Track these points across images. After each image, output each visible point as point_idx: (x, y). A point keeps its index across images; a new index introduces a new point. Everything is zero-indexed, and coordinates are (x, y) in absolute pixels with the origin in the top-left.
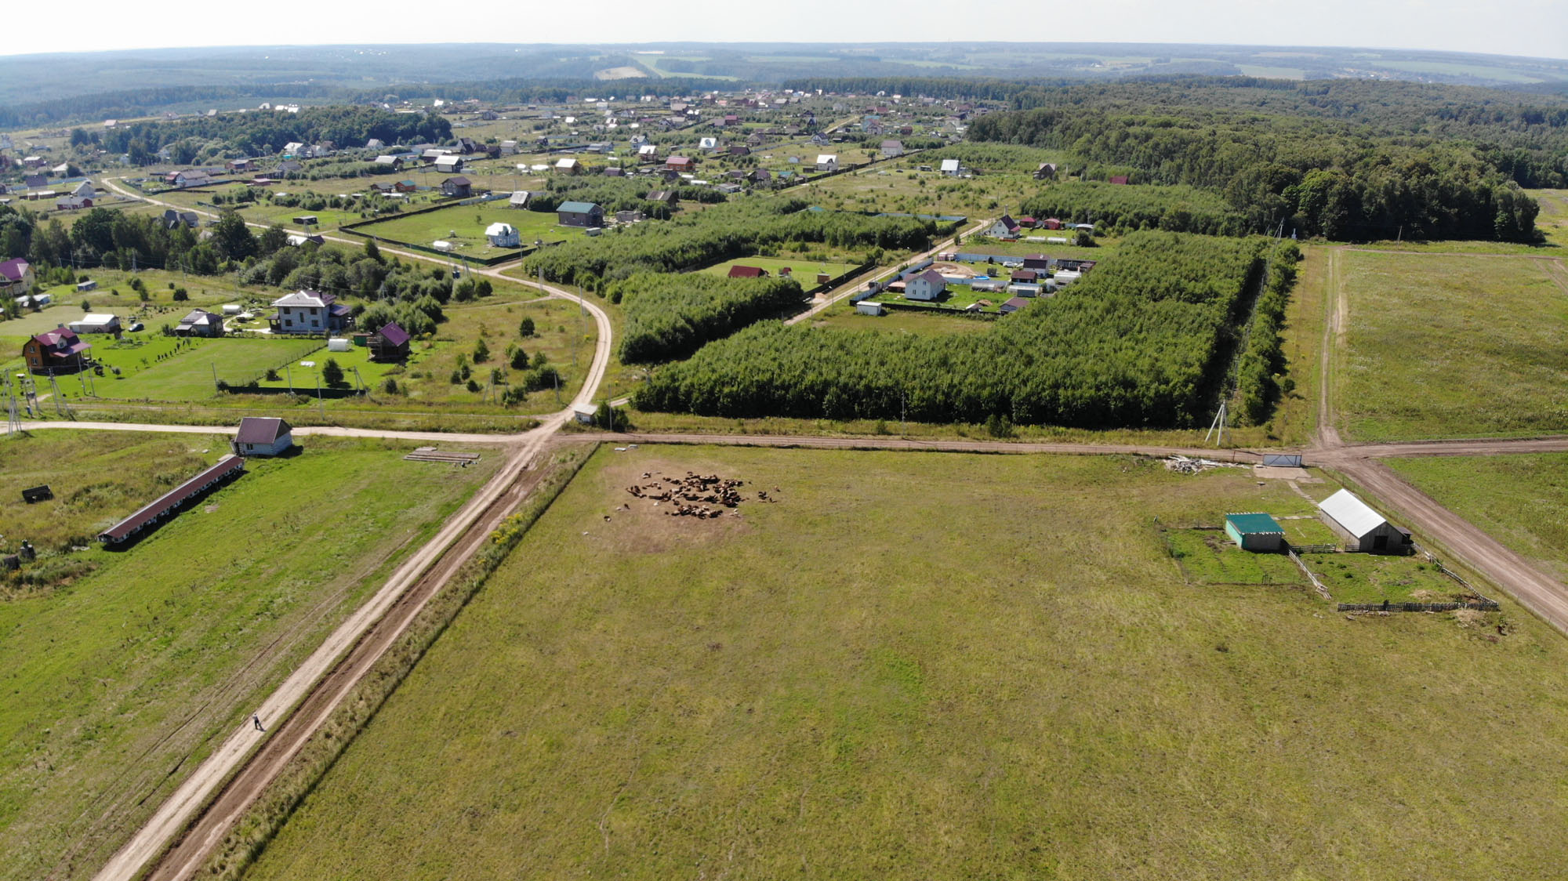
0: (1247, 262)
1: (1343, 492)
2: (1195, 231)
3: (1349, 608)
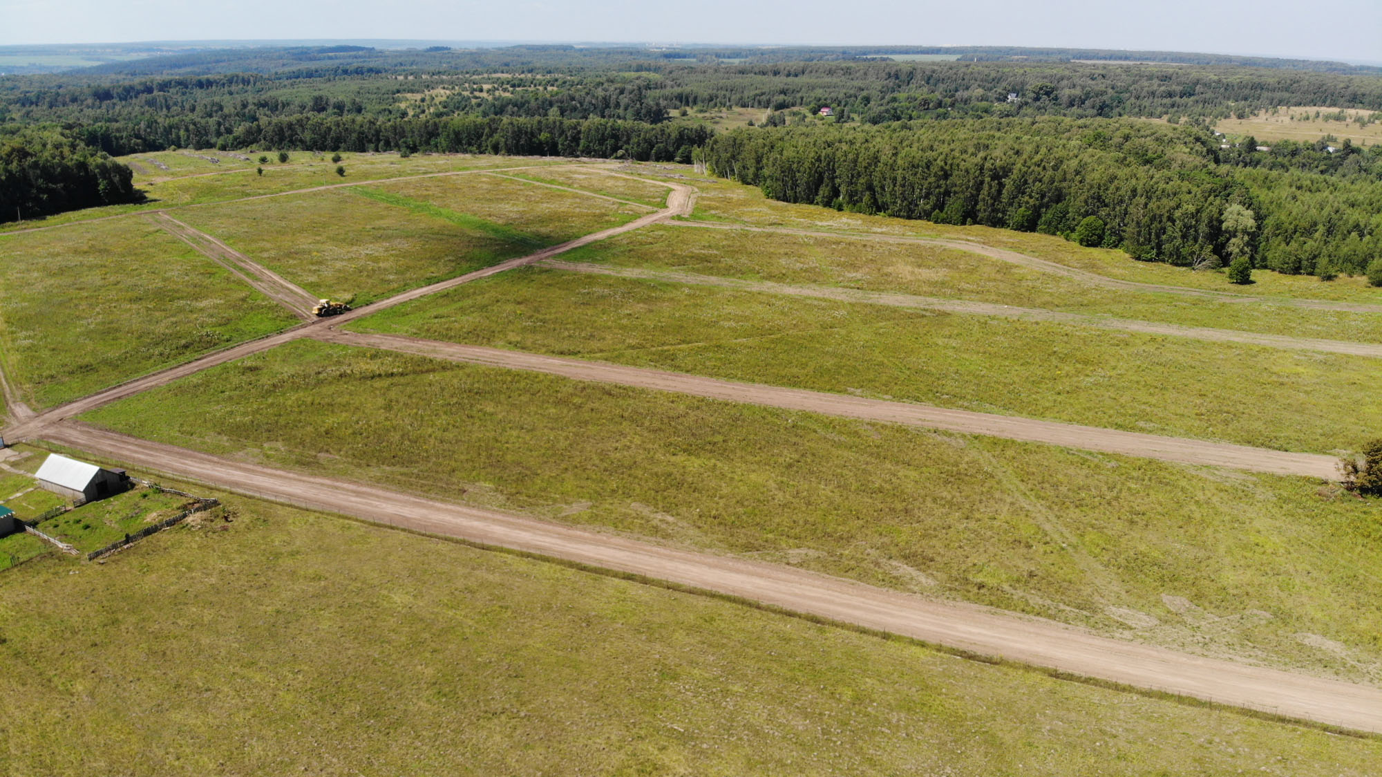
1: (53, 457)
3: (98, 554)
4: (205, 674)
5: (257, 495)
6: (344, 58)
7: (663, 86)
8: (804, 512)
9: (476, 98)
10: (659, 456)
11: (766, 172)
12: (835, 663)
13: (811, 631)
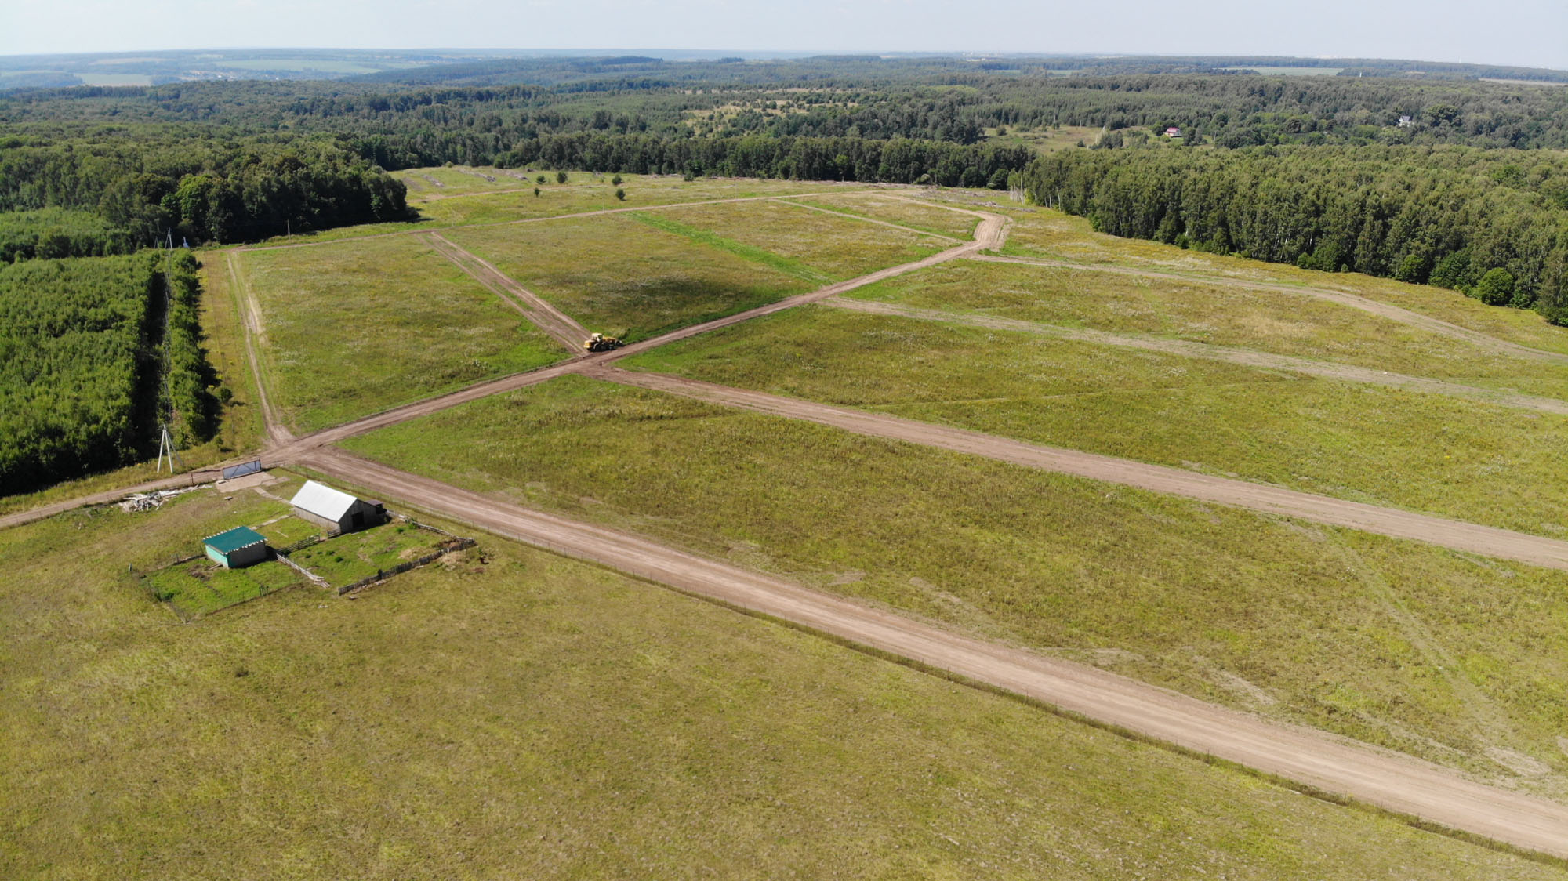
0: (145, 279)
1: (310, 484)
2: (78, 254)
3: (349, 589)
4: (448, 725)
5: (516, 537)
6: (631, 69)
7: (979, 101)
8: (1119, 606)
9: (769, 115)
10: (945, 526)
11: (1096, 201)
12: (1144, 786)
13: (1119, 747)
